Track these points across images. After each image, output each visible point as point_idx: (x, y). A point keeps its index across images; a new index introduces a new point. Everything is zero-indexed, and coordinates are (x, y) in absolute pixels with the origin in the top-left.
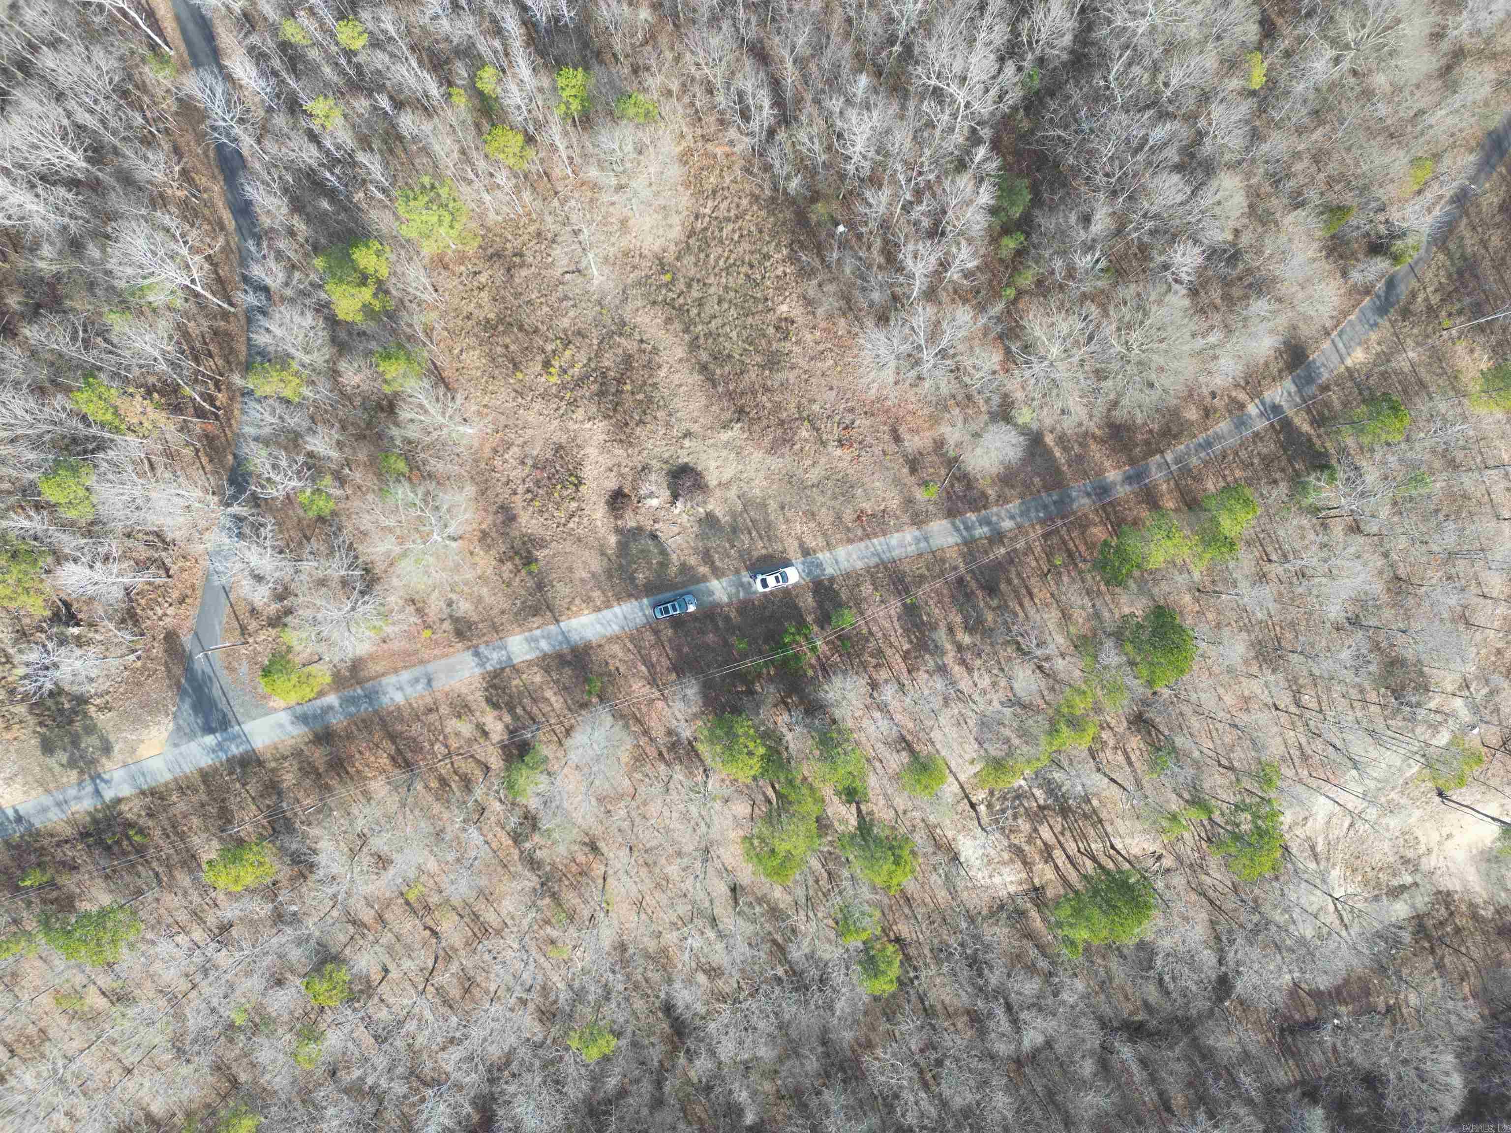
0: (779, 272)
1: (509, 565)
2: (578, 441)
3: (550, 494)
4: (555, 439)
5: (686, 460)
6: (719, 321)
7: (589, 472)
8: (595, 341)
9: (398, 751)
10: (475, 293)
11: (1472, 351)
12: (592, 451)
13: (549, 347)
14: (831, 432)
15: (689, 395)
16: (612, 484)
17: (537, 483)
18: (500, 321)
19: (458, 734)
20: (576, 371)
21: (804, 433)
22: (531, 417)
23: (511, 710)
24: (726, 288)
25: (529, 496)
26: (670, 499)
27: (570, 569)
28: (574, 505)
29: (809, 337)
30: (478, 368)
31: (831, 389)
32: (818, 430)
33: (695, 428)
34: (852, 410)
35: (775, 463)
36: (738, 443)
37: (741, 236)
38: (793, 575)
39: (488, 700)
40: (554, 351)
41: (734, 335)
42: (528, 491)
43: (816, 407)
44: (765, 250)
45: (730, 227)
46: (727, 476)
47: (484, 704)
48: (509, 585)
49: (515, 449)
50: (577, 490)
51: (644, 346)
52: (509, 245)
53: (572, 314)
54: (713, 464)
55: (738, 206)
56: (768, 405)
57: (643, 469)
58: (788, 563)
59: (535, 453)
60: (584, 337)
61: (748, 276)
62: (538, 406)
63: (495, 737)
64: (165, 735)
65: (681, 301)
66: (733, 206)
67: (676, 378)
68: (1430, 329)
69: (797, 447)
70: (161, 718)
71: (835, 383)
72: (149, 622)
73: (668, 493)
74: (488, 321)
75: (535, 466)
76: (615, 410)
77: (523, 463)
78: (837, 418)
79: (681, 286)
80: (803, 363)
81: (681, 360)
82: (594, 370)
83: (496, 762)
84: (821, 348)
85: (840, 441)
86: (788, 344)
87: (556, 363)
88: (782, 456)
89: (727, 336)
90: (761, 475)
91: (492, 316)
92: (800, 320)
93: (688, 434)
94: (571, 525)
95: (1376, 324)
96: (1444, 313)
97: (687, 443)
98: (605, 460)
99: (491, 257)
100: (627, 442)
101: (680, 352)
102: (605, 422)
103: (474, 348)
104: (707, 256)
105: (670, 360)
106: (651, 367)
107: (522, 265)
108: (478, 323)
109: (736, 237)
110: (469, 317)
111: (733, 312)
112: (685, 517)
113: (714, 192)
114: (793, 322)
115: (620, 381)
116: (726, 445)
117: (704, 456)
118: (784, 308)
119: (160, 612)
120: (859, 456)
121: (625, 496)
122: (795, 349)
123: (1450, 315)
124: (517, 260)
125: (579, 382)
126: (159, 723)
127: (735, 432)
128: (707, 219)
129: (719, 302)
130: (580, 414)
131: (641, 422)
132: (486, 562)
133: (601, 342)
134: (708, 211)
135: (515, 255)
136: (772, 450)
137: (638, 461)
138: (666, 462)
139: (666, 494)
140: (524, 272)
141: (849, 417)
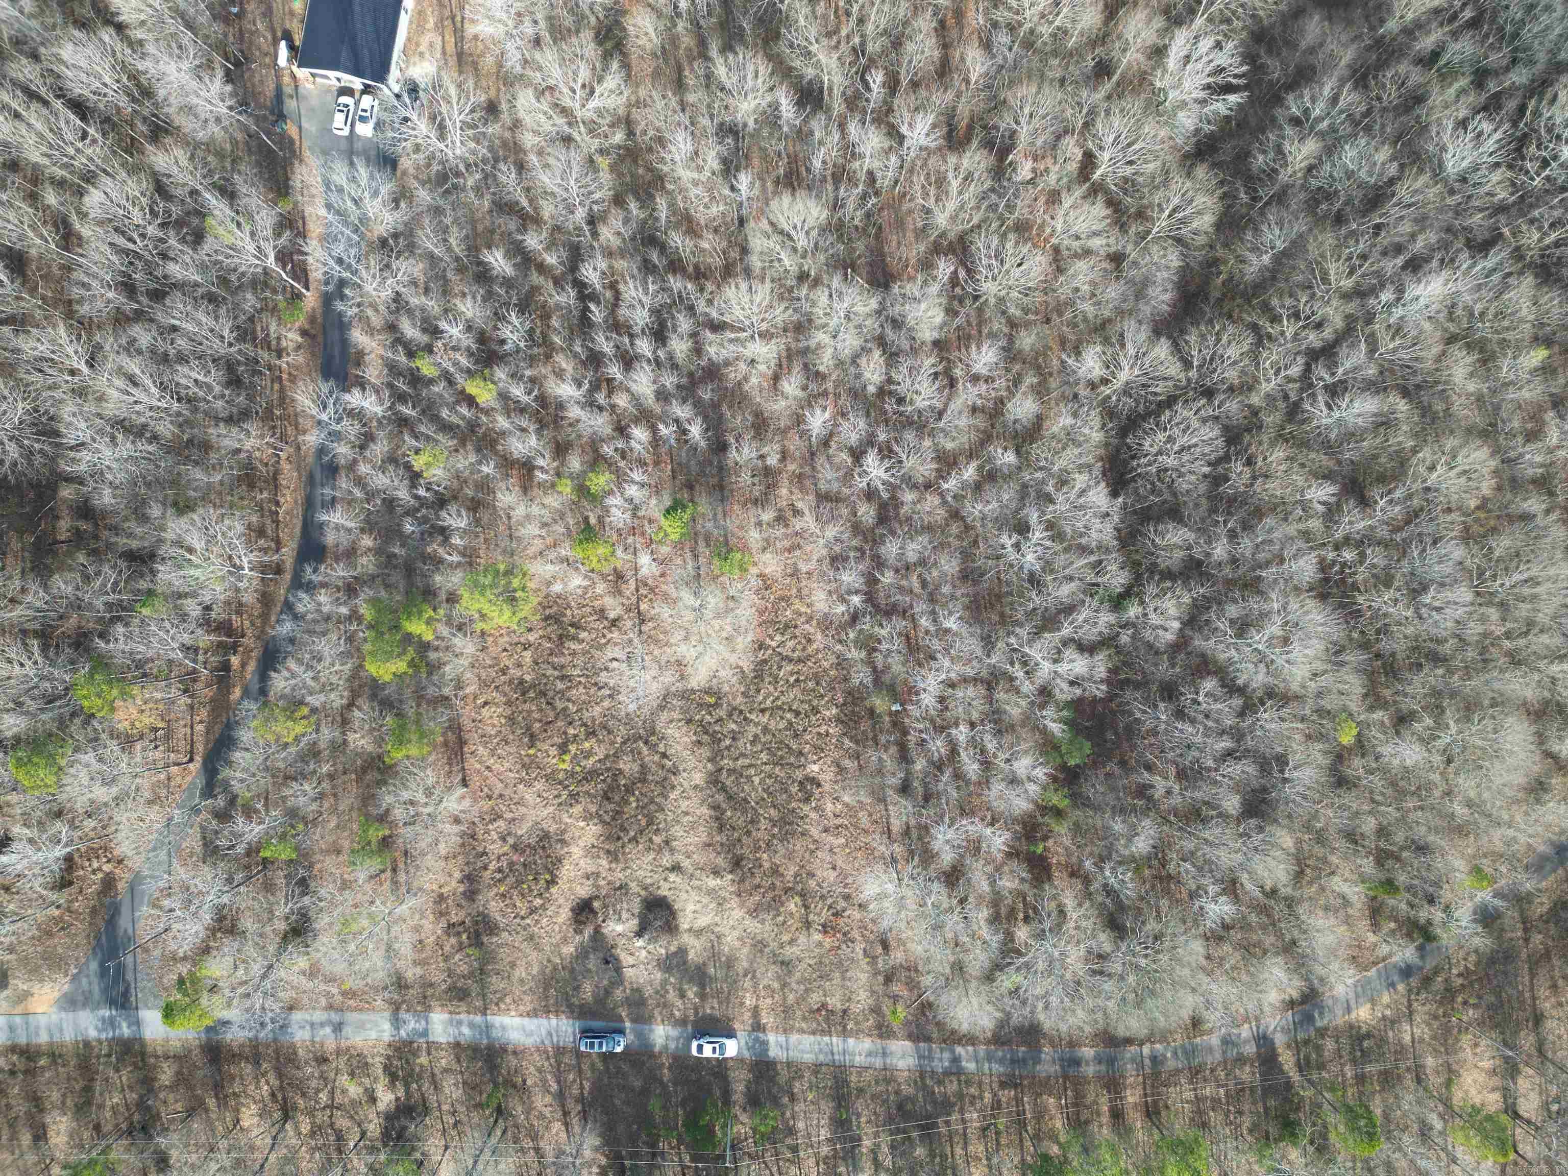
0: (822, 730)
1: (453, 940)
2: (566, 837)
3: (519, 882)
4: (545, 826)
5: (666, 893)
6: (747, 762)
7: (566, 871)
8: (619, 739)
9: (282, 1088)
10: (519, 648)
11: (1476, 1045)
12: (576, 851)
13: (571, 731)
14: (819, 915)
15: (693, 826)
16: (583, 891)
17: (511, 864)
18: (533, 686)
19: (344, 1092)
20: (589, 763)
21: (793, 905)
22: (530, 796)
23: (407, 1085)
24: (765, 730)
25: (498, 876)
26: (636, 928)
27: (513, 965)
28: (538, 902)
29: (829, 807)
30: (494, 726)
31: (834, 868)
32: (806, 907)
33: (686, 863)
34: (847, 897)
35: (753, 926)
36: (723, 893)
37: (797, 681)
38: (732, 1048)
39: (386, 1068)
40: (576, 736)
41: (756, 780)
42: (500, 870)
43: (812, 883)
44: (815, 703)
45: (789, 668)
46: (703, 921)
47: (380, 1071)
48: (446, 959)
49: (501, 823)
50: (548, 888)
51: (666, 761)
52: (568, 612)
53: (606, 704)
54: (691, 907)
55: (804, 649)
56: (767, 865)
57: (620, 888)
58: (731, 1035)
59: (520, 833)
60: (610, 732)
61: (790, 723)
62: (539, 786)
63: (382, 1106)
64: (57, 995)
65: (717, 728)
66: (799, 647)
67: (684, 805)
68: (1441, 1012)
69: (780, 919)
70: (59, 976)
71: (839, 863)
72: (81, 873)
73: (636, 921)
74: (522, 682)
75: (514, 847)
76: (613, 819)
77: (504, 839)
78: (829, 901)
79: (722, 713)
80: (815, 832)
81: (696, 787)
82: (608, 770)
83: (374, 1128)
84: (839, 821)
85: (824, 926)
86: (806, 808)
87: (573, 748)
88: (763, 922)
89: (749, 778)
90: (736, 934)
91: (527, 678)
92: (827, 787)
93: (676, 868)
94: (528, 921)
95: (1392, 985)
96: (1460, 999)
97: (672, 877)
98: (586, 865)
99: (547, 618)
100: (613, 856)
101: (698, 778)
102: (599, 827)
103: (497, 705)
104: (758, 691)
105: (685, 784)
106: (665, 785)
107: (574, 638)
108: (511, 682)
109: (792, 680)
110: (504, 672)
111: (764, 757)
112: (644, 953)
113: (787, 626)
114: (819, 785)
115: (629, 790)
116: (711, 892)
117: (684, 896)
118: (815, 768)
119: (95, 865)
120: (839, 948)
121: (592, 911)
122: (813, 815)
123: (1465, 1003)
124: (572, 631)
125: (590, 776)
126: (55, 981)
127: (725, 883)
128: (770, 652)
129: (753, 743)
130: (577, 810)
131: (634, 840)
132: (432, 929)
133: (624, 743)
134: (774, 644)
135: (573, 625)
136: (754, 912)
137: (619, 876)
138: (646, 889)
139: (634, 923)
140: (574, 646)
141: (842, 904)
